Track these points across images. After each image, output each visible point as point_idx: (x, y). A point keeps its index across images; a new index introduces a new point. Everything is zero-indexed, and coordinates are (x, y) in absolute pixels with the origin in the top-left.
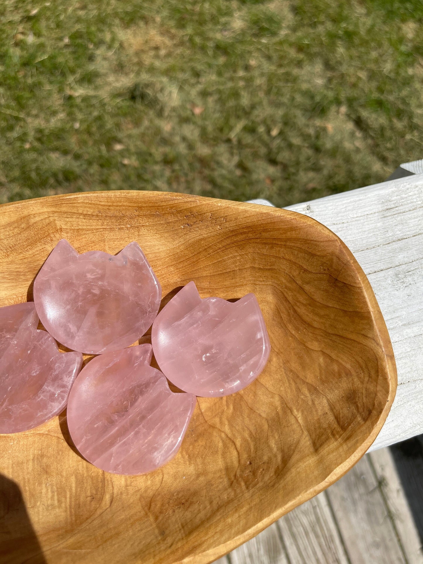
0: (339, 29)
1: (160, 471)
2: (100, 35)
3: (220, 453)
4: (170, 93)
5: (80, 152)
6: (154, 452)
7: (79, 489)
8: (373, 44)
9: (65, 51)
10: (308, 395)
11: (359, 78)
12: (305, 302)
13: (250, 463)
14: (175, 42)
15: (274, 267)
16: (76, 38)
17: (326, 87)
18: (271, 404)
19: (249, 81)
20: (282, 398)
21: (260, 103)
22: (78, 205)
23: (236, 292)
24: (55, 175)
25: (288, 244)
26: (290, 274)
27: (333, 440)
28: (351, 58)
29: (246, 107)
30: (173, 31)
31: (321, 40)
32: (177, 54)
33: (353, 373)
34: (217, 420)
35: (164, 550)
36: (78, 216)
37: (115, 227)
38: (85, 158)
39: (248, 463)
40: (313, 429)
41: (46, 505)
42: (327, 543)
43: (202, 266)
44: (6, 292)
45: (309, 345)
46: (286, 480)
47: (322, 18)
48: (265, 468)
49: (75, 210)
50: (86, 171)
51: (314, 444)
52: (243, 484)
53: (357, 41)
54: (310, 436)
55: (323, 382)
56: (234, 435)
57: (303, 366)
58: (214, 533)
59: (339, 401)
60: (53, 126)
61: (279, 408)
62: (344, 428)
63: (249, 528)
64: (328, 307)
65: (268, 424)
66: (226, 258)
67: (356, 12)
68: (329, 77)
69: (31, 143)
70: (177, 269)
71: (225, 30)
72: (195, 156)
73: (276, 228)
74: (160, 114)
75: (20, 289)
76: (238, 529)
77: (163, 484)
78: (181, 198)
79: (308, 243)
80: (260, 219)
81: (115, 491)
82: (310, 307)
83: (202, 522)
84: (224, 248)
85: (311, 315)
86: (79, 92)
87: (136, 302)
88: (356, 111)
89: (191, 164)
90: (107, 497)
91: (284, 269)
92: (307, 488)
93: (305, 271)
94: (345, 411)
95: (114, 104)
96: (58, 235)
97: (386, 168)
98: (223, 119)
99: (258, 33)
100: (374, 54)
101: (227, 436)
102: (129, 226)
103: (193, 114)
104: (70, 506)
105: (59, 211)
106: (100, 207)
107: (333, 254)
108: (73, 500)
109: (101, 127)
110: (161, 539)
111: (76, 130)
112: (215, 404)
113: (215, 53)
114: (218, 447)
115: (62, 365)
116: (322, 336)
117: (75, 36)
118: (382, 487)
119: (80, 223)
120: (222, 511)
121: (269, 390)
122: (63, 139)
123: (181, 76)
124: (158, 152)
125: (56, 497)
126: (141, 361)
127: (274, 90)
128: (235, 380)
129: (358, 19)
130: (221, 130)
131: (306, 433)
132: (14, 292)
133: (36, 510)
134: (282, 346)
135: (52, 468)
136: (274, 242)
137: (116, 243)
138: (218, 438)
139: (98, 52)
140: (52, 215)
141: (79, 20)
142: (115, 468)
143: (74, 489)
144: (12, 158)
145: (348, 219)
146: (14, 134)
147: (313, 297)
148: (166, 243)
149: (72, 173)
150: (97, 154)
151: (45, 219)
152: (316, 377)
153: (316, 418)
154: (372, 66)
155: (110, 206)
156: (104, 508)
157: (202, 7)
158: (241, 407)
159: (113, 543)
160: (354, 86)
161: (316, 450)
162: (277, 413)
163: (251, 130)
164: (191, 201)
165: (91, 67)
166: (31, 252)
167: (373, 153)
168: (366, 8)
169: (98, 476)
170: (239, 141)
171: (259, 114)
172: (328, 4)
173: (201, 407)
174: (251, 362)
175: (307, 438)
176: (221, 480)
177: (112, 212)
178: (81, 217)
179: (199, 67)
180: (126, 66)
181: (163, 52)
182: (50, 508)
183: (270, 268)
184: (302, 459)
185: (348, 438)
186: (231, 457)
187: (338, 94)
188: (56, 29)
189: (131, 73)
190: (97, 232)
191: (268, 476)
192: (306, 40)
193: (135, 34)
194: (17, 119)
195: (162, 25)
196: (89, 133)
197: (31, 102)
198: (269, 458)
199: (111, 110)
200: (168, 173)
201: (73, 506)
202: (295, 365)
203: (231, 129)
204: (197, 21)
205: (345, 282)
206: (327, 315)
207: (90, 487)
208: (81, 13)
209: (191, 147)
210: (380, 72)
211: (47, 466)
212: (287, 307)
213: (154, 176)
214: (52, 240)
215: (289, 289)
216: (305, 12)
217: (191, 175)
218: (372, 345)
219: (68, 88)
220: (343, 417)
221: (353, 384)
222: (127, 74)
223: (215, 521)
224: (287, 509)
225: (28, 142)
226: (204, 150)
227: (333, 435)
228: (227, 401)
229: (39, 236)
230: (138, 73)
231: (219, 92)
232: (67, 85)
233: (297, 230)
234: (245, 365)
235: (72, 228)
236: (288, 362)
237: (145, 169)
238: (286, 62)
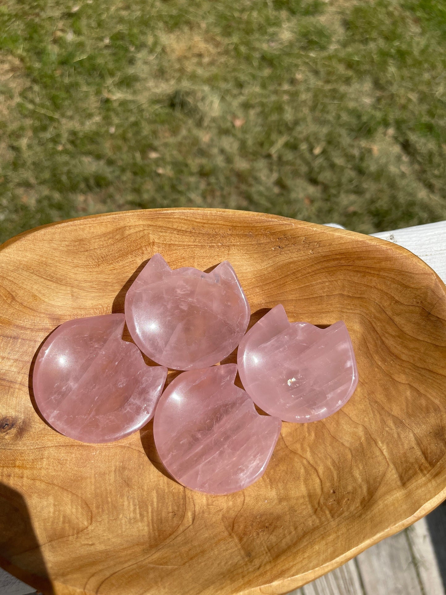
0: (392, 48)
1: (241, 493)
2: (142, 38)
3: (302, 479)
4: (212, 102)
5: (114, 157)
6: (240, 473)
7: (160, 504)
8: (426, 66)
9: (106, 52)
10: (394, 428)
11: (409, 100)
12: (394, 333)
13: (334, 492)
14: (219, 50)
15: (364, 296)
16: (117, 39)
17: (374, 107)
18: (355, 434)
19: (294, 95)
20: (366, 429)
21: (304, 119)
22: (174, 220)
23: (322, 318)
24: (86, 180)
25: (381, 273)
26: (380, 304)
27: (421, 475)
28: (403, 78)
29: (289, 123)
30: (218, 38)
31: (373, 57)
32: (221, 63)
33: (442, 409)
34: (298, 446)
35: (252, 572)
36: (172, 231)
37: (206, 244)
38: (119, 164)
39: (332, 491)
40: (399, 462)
41: (128, 518)
42: (346, 586)
43: (288, 290)
44: (93, 302)
45: (396, 377)
46: (373, 512)
47: (374, 34)
48: (350, 498)
49: (169, 225)
50: (118, 177)
51: (401, 477)
52: (327, 512)
53: (409, 61)
54: (397, 469)
55: (409, 415)
56: (316, 463)
57: (389, 398)
58: (302, 559)
59: (426, 437)
60: (88, 129)
61: (363, 439)
62: (432, 464)
63: (337, 556)
64: (418, 340)
65: (352, 454)
66: (314, 283)
67: (410, 31)
68: (378, 97)
69: (64, 145)
70: (262, 290)
71: (273, 41)
72: (232, 170)
73: (370, 256)
74: (199, 124)
75: (106, 300)
76: (326, 556)
77: (245, 506)
78: (276, 220)
79: (403, 275)
80: (355, 246)
81: (197, 509)
82: (399, 339)
83: (289, 548)
84: (313, 273)
85: (399, 347)
86: (117, 96)
87: (225, 321)
88: (404, 134)
89: (227, 178)
90: (189, 515)
91: (374, 299)
92: (396, 521)
93: (397, 302)
94: (433, 447)
95: (153, 111)
96: (150, 248)
97: (432, 196)
98: (264, 133)
99: (307, 47)
100: (427, 76)
101: (309, 463)
102: (220, 245)
103: (234, 126)
104: (152, 520)
105: (155, 224)
106: (195, 224)
107: (427, 287)
108: (155, 514)
109: (137, 133)
110: (249, 561)
111: (112, 135)
112: (296, 430)
113: (260, 64)
114: (299, 473)
115: (150, 379)
116: (410, 369)
117: (117, 37)
118: (408, 532)
119: (173, 239)
120: (308, 537)
121: (352, 419)
122: (97, 143)
123: (223, 85)
124: (194, 163)
125: (138, 511)
126: (228, 380)
127: (320, 107)
128: (321, 407)
129: (412, 38)
130: (262, 144)
131: (392, 466)
132: (100, 302)
133: (119, 522)
134: (368, 377)
135: (133, 481)
136: (367, 271)
137: (204, 260)
138: (299, 464)
139: (139, 55)
140: (147, 228)
141: (121, 20)
142: (202, 486)
143: (155, 504)
144: (44, 159)
145: (432, 252)
146: (48, 135)
147: (403, 329)
148: (254, 264)
149: (104, 179)
150: (131, 161)
151: (140, 231)
152: (402, 410)
153: (401, 452)
154: (423, 88)
155: (204, 223)
156: (187, 525)
157: (250, 15)
158: (324, 435)
159: (200, 561)
160: (404, 107)
161: (404, 484)
162: (361, 444)
163: (293, 146)
164: (286, 224)
165: (131, 71)
166: (121, 264)
167: (420, 179)
168: (421, 27)
169: (179, 493)
170: (280, 158)
171: (303, 130)
172: (382, 21)
173: (282, 431)
174: (339, 390)
175: (394, 471)
176: (304, 507)
177: (206, 230)
178: (175, 232)
179: (243, 77)
180: (167, 72)
181: (206, 60)
182: (132, 521)
183: (360, 296)
184: (389, 492)
185: (437, 475)
186: (313, 484)
187: (386, 115)
188: (97, 28)
189: (172, 80)
190: (188, 248)
191: (354, 506)
192: (356, 57)
193: (178, 39)
194: (51, 119)
195: (207, 31)
196: (124, 139)
197: (66, 103)
198: (354, 488)
199: (148, 116)
200: (203, 185)
201: (155, 520)
202: (380, 397)
203: (272, 144)
204: (244, 30)
205: (439, 316)
206: (417, 349)
207: (171, 503)
208: (124, 13)
209: (229, 160)
210: (432, 95)
211: (128, 479)
212: (374, 337)
213: (189, 188)
214: (143, 253)
215: (378, 319)
216: (357, 27)
217: (227, 190)
219: (106, 90)
220: (430, 453)
221: (441, 420)
222: (167, 80)
223: (301, 547)
224: (375, 540)
225: (61, 144)
226: (242, 165)
227: (422, 471)
228: (308, 428)
229: (132, 248)
230: (179, 80)
231: (263, 105)
232: (105, 87)
233: (393, 260)
234: (332, 393)
235: (165, 242)
236: (373, 393)
237: (179, 180)
238: (334, 78)
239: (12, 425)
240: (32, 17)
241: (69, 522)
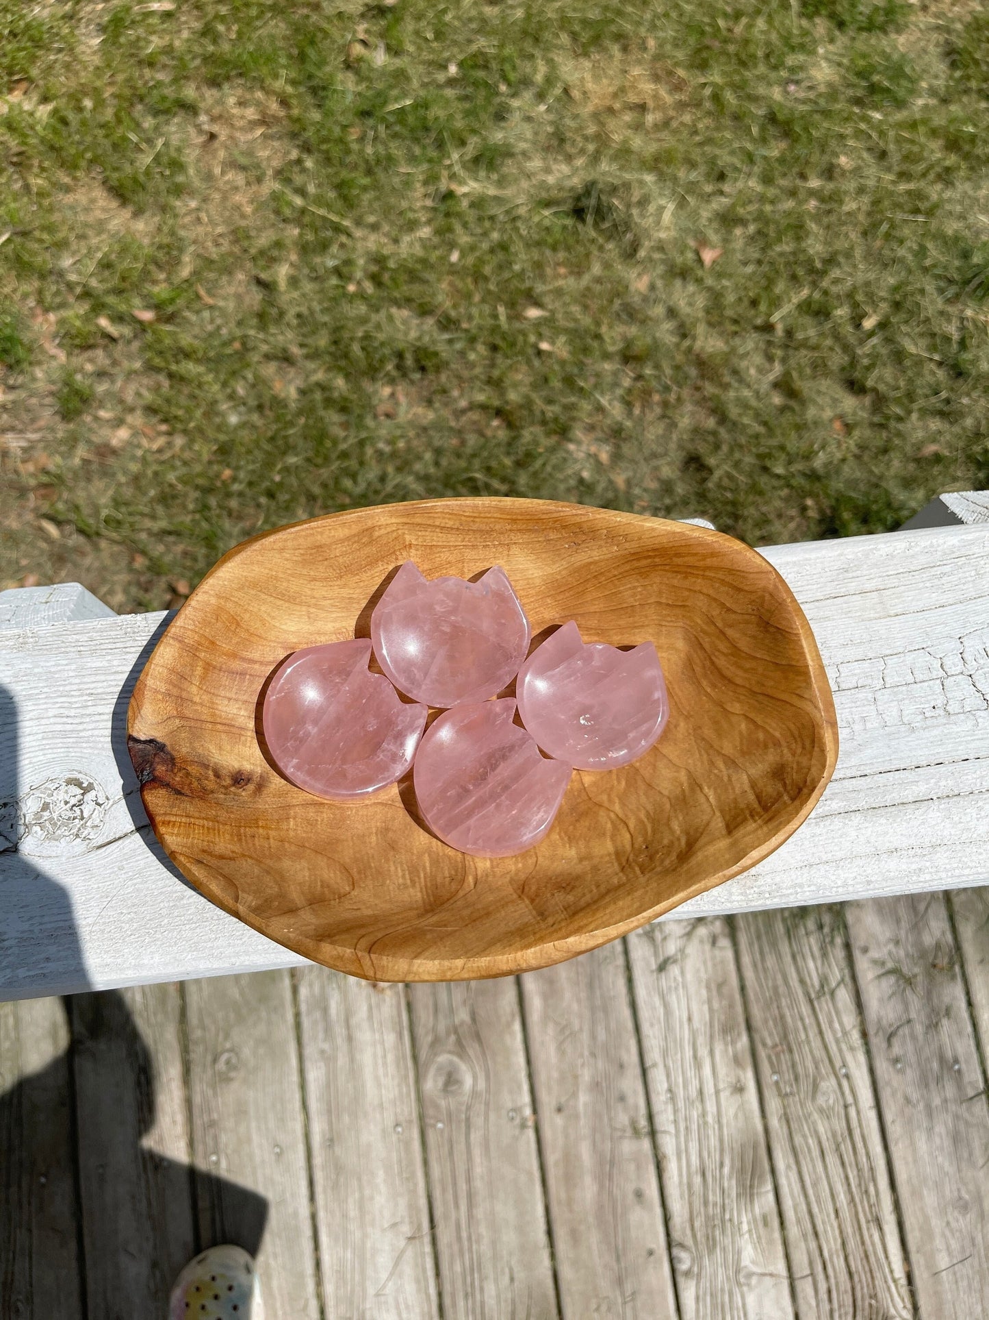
1: (533, 853)
2: (526, 67)
3: (608, 835)
4: (661, 209)
5: (454, 313)
6: (521, 828)
7: (434, 869)
9: (450, 93)
10: (724, 769)
12: (726, 651)
13: (647, 847)
14: (681, 97)
15: (687, 603)
16: (475, 66)
18: (675, 779)
19: (831, 200)
20: (690, 772)
24: (400, 355)
25: (707, 573)
26: (707, 613)
27: (751, 821)
29: (816, 260)
30: (681, 72)
32: (683, 124)
33: (783, 743)
34: (605, 797)
35: (545, 929)
38: (463, 327)
39: (644, 847)
40: (728, 809)
43: (589, 599)
45: (729, 707)
46: (690, 864)
48: (665, 852)
50: (462, 354)
51: (727, 826)
52: (637, 869)
54: (724, 817)
55: (743, 753)
56: (626, 815)
57: (719, 733)
59: (762, 777)
61: (685, 785)
62: (766, 809)
64: (755, 658)
65: (671, 803)
66: (622, 588)
69: (359, 284)
70: (555, 601)
72: (689, 352)
74: (630, 253)
77: (538, 868)
79: (734, 574)
81: (479, 873)
82: (732, 658)
83: (589, 905)
84: (621, 576)
85: (733, 669)
86: (468, 187)
87: (499, 644)
89: (678, 368)
90: (471, 879)
91: (700, 606)
93: (729, 610)
94: (770, 789)
95: (536, 220)
98: (761, 279)
101: (617, 816)
103: (700, 261)
104: (426, 886)
107: (764, 589)
108: (428, 880)
109: (505, 265)
110: (541, 919)
111: (453, 267)
112: (602, 778)
113: (765, 132)
114: (606, 829)
115: (407, 720)
116: (746, 696)
117: (478, 62)
120: (611, 894)
121: (674, 762)
122: (423, 282)
123: (684, 174)
124: (614, 335)
125: (407, 876)
126: (504, 719)
127: (885, 228)
128: (621, 749)
130: (754, 302)
131: (718, 814)
134: (694, 708)
135: (399, 844)
136: (689, 570)
138: (605, 818)
139: (516, 103)
141: (484, 27)
143: (428, 868)
144: (318, 309)
146: (328, 261)
147: (737, 645)
148: (543, 566)
149: (433, 354)
150: (489, 322)
152: (735, 747)
153: (731, 797)
156: (468, 889)
157: (750, 26)
158: (636, 783)
159: (484, 922)
161: (730, 833)
162: (683, 791)
163: (819, 310)
165: (498, 134)
170: (789, 332)
173: (583, 780)
174: (644, 728)
175: (720, 820)
176: (610, 865)
179: (725, 159)
180: (570, 139)
181: (652, 118)
183: (682, 604)
184: (711, 842)
185: (770, 820)
186: (622, 840)
188: (433, 41)
189: (579, 156)
191: (669, 860)
192: (969, 125)
193: (597, 70)
194: (337, 229)
195: (658, 57)
196: (479, 277)
197: (367, 197)
198: (670, 841)
199: (527, 231)
200: (627, 379)
201: (429, 886)
202: (708, 732)
204: (736, 56)
206: (754, 669)
207: (448, 868)
208: (490, 11)
209: (684, 332)
211: (393, 841)
212: (702, 657)
213: (599, 383)
215: (706, 633)
216: (975, 61)
217: (675, 391)
218: (809, 708)
219: (446, 174)
220: (766, 796)
221: (782, 756)
222: (569, 157)
225: (354, 280)
226: (710, 343)
227: (752, 816)
228: (617, 775)
230: (595, 159)
231: (760, 217)
232: (444, 168)
234: (636, 731)
236: (700, 728)
237: (581, 365)
238: (921, 167)
239: (249, 780)
240: (305, 11)
241: (328, 886)
